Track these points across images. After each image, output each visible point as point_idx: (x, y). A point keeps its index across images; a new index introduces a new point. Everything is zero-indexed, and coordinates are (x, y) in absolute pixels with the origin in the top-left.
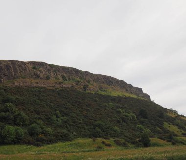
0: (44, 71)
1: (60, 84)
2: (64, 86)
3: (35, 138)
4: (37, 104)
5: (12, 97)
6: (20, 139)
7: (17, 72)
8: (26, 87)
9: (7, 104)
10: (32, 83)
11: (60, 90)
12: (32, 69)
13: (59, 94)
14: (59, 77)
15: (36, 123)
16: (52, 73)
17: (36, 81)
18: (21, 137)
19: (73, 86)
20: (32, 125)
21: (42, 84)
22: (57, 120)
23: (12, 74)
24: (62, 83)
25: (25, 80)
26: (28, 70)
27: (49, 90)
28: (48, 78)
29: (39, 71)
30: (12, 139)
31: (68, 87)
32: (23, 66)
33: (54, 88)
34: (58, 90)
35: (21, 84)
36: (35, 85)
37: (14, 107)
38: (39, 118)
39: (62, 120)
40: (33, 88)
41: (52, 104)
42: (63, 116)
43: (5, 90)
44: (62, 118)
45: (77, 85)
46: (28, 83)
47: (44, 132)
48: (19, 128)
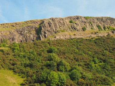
0: (80, 23)
1: (95, 33)
2: (100, 35)
3: (76, 82)
4: (76, 53)
5: (54, 48)
6: (63, 83)
7: (57, 27)
8: (66, 39)
9: (51, 54)
10: (70, 35)
11: (96, 39)
12: (70, 23)
13: (95, 43)
14: (94, 27)
15: (76, 69)
16: (88, 25)
17: (74, 33)
18: (63, 81)
19: (108, 35)
20: (73, 71)
21: (79, 35)
22: (95, 66)
23: (53, 30)
24: (98, 32)
25: (64, 33)
26: (66, 25)
27: (86, 40)
28: (84, 29)
29: (76, 24)
30: (56, 83)
31: (104, 36)
32: (62, 21)
33: (91, 38)
34: (94, 39)
35: (61, 37)
36: (73, 37)
37: (56, 56)
38: (79, 65)
39: (100, 66)
40: (72, 39)
41: (90, 52)
42: (101, 62)
43: (48, 43)
44: (100, 64)
45: (113, 32)
46: (67, 36)
47: (84, 77)
48: (62, 73)
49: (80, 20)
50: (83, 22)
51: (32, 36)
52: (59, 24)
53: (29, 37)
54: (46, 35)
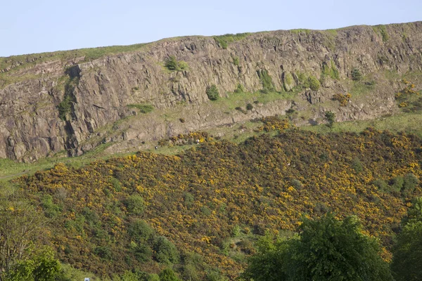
0: (199, 69)
1: (249, 107)
2: (264, 113)
7: (125, 93)
14: (248, 79)
21: (196, 119)
23: (113, 103)
24: (256, 102)
28: (211, 95)
29: (185, 74)
31: (276, 117)
49: (201, 53)
50: (208, 61)
51: (41, 123)
52: (132, 79)
53: (34, 124)
54: (92, 122)
